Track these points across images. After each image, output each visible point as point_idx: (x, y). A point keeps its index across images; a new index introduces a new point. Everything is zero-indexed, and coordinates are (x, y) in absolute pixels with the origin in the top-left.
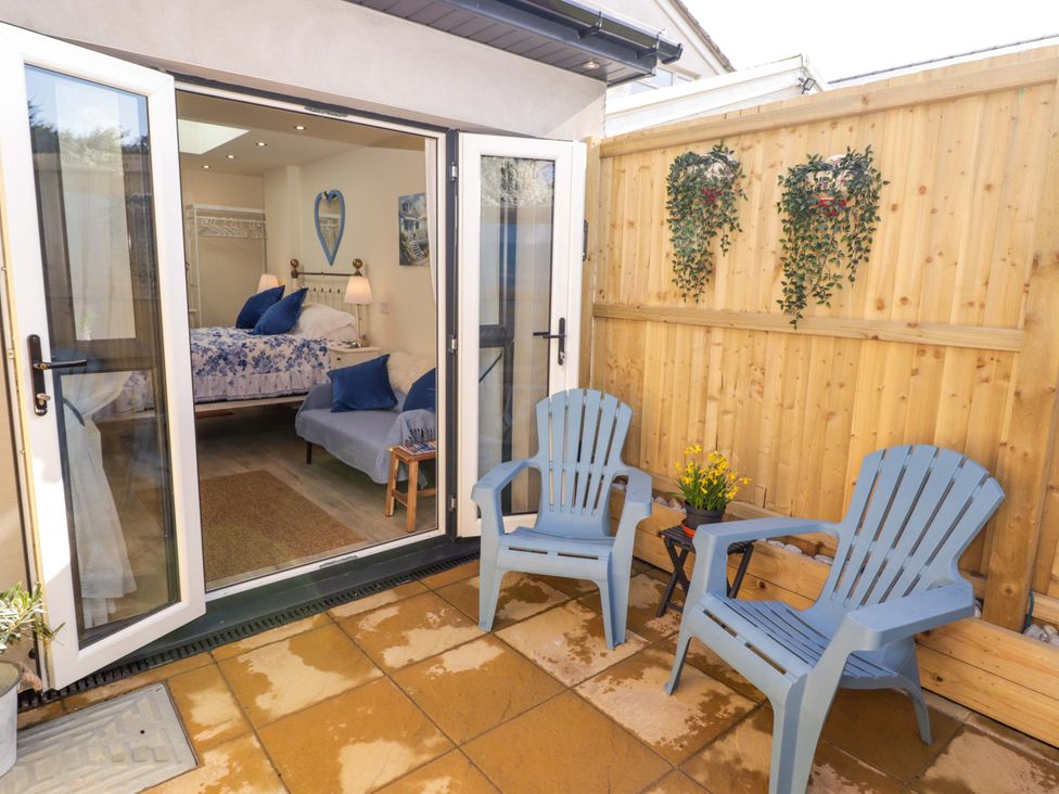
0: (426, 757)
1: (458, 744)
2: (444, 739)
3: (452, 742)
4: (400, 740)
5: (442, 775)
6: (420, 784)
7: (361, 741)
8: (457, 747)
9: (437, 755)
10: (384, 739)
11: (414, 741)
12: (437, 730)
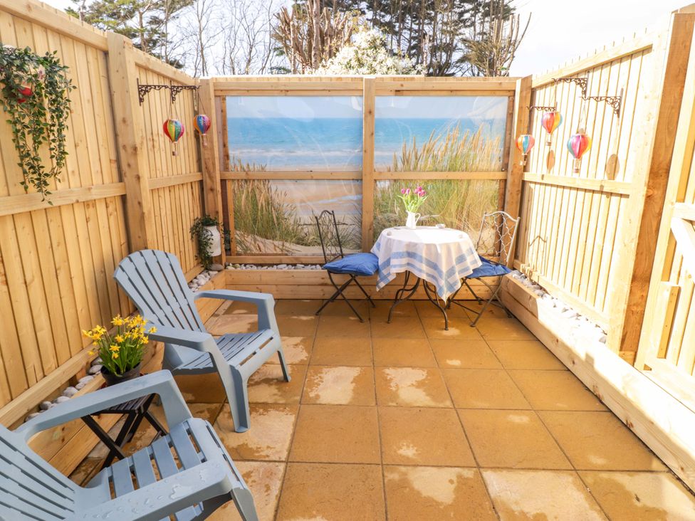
0: (403, 469)
1: (380, 466)
2: (386, 474)
3: (383, 469)
4: (412, 489)
5: (401, 455)
6: (414, 458)
7: (436, 502)
8: (382, 465)
9: (397, 467)
10: (421, 494)
11: (404, 483)
12: (386, 481)
